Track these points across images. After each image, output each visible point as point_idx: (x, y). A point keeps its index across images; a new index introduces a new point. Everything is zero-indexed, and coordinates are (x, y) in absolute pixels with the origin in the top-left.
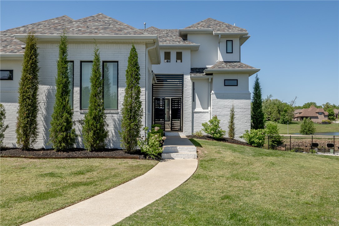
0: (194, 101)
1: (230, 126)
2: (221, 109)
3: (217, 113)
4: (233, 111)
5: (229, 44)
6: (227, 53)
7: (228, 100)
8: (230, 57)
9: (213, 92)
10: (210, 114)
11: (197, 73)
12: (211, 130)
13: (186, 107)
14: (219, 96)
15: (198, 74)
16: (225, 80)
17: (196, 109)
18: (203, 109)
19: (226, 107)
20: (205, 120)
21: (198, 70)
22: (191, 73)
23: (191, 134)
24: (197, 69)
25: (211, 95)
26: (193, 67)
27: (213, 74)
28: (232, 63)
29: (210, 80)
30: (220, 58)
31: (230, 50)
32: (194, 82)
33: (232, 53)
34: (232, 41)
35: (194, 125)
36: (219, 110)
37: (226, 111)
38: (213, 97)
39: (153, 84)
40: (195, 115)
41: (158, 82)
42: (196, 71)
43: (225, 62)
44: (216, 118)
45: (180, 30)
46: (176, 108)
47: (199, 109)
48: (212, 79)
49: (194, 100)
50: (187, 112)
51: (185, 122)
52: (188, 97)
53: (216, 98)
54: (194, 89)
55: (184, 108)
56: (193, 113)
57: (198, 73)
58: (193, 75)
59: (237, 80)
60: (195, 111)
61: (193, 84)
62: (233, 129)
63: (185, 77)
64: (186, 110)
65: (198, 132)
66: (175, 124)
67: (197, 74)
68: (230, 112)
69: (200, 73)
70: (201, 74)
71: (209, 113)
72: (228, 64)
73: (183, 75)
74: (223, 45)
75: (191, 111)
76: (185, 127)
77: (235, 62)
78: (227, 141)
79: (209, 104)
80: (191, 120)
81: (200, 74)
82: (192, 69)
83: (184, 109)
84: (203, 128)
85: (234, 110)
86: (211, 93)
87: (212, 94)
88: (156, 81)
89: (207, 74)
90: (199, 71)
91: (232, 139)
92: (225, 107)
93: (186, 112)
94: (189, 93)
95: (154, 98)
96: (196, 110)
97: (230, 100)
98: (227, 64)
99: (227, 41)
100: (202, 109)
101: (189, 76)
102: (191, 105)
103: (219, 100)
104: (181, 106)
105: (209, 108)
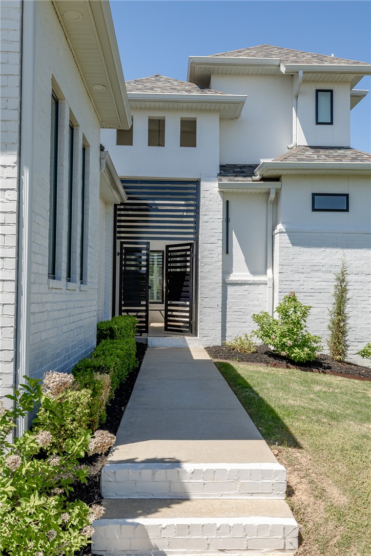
0: (227, 253)
1: (333, 324)
2: (304, 275)
3: (294, 287)
4: (343, 281)
5: (324, 99)
6: (318, 123)
7: (323, 249)
8: (326, 136)
9: (280, 227)
10: (271, 289)
11: (236, 176)
12: (283, 336)
13: (207, 268)
14: (299, 239)
15: (240, 178)
16: (314, 195)
17: (233, 274)
18: (253, 273)
19: (319, 268)
20: (257, 303)
21: (239, 170)
22: (220, 175)
23: (218, 343)
24: (235, 166)
25: (273, 237)
26: (224, 163)
27: (283, 179)
28: (332, 151)
29: (272, 196)
30: (299, 138)
31: (324, 116)
32: (228, 201)
33: (331, 123)
34: (331, 91)
35: (228, 318)
36: (297, 277)
37: (316, 280)
38: (281, 240)
39: (115, 205)
40: (230, 289)
41: (129, 199)
42: (234, 172)
43: (311, 147)
44: (295, 300)
45: (191, 61)
46: (178, 270)
47: (240, 272)
48: (278, 194)
49: (227, 249)
50: (210, 281)
51: (205, 310)
52: (213, 240)
53: (291, 245)
54: (227, 220)
55: (200, 270)
56: (225, 284)
57: (240, 176)
58: (225, 181)
59: (347, 195)
60: (231, 279)
61: (227, 204)
62: (344, 333)
63: (204, 185)
64: (205, 278)
65: (240, 339)
66: (174, 313)
67: (236, 179)
68: (336, 283)
69: (244, 176)
70: (249, 179)
71: (270, 284)
72: (322, 152)
73: (197, 183)
74: (308, 102)
75: (219, 278)
76: (202, 324)
77: (340, 148)
78: (329, 368)
79: (268, 261)
80: (220, 304)
81: (244, 179)
82: (222, 167)
83: (200, 274)
84: (256, 327)
85: (348, 278)
86: (276, 231)
87: (280, 233)
88: (125, 197)
89: (263, 179)
90: (243, 172)
91: (340, 361)
92: (316, 268)
93: (206, 281)
94: (214, 231)
95: (118, 241)
96: (233, 277)
97: (329, 250)
98: (319, 152)
99: (318, 91)
100: (249, 274)
101: (216, 184)
102: (221, 263)
103: (297, 248)
104: (191, 267)
105: (269, 271)
